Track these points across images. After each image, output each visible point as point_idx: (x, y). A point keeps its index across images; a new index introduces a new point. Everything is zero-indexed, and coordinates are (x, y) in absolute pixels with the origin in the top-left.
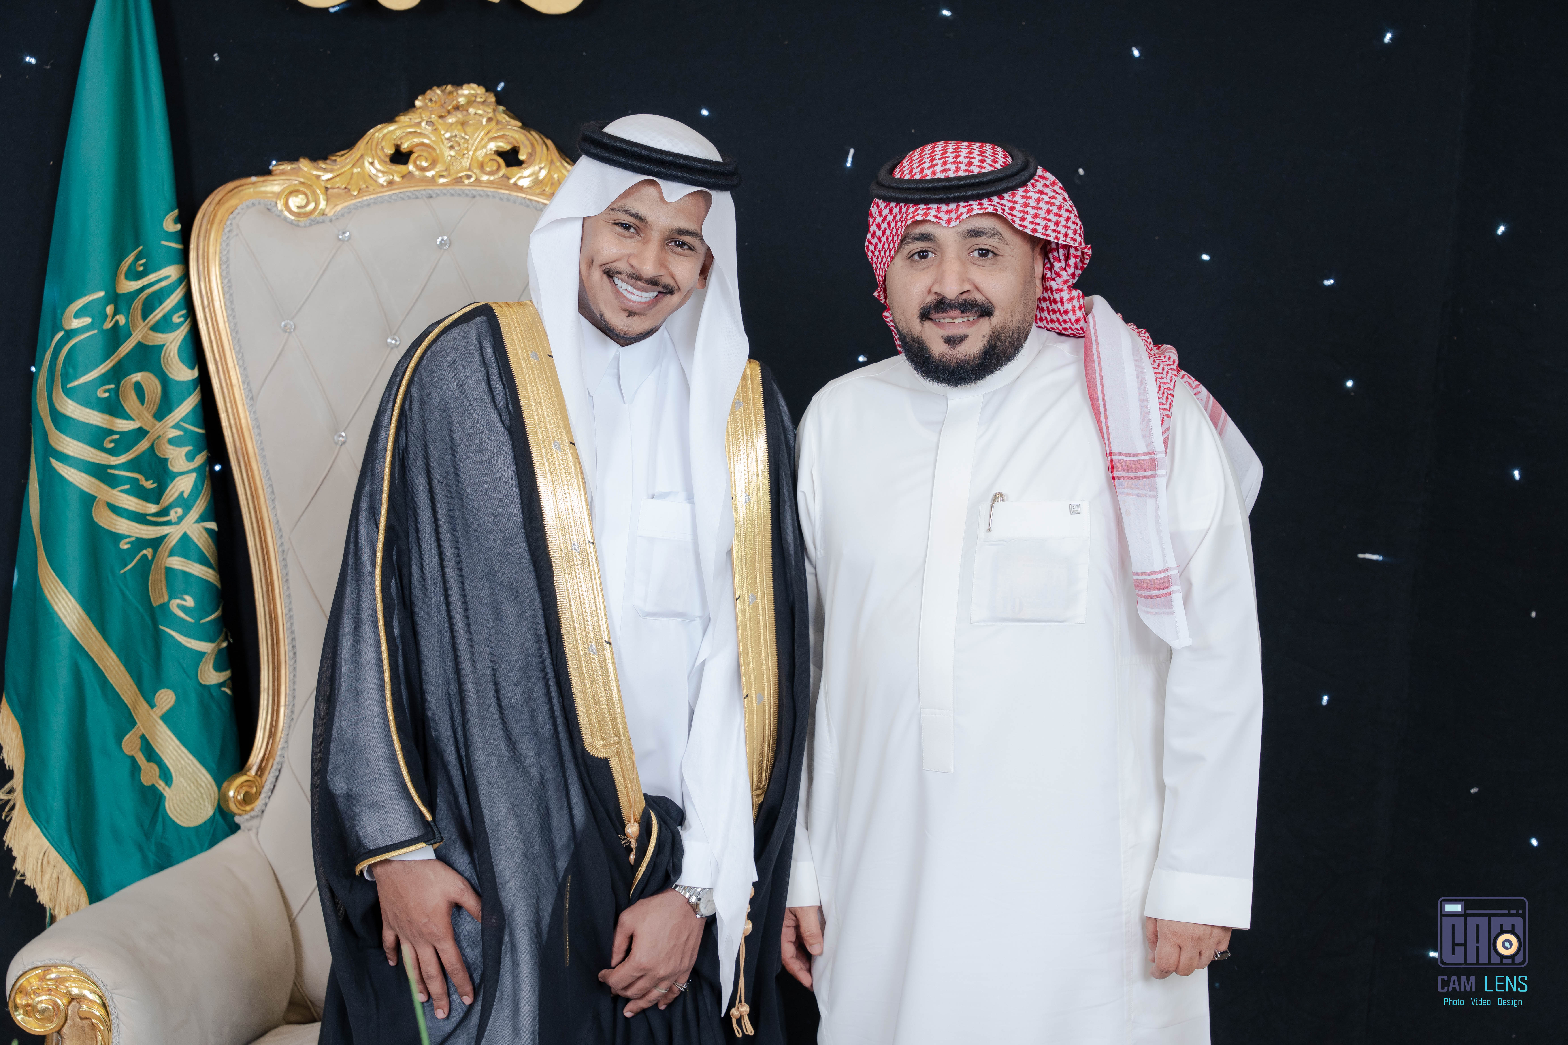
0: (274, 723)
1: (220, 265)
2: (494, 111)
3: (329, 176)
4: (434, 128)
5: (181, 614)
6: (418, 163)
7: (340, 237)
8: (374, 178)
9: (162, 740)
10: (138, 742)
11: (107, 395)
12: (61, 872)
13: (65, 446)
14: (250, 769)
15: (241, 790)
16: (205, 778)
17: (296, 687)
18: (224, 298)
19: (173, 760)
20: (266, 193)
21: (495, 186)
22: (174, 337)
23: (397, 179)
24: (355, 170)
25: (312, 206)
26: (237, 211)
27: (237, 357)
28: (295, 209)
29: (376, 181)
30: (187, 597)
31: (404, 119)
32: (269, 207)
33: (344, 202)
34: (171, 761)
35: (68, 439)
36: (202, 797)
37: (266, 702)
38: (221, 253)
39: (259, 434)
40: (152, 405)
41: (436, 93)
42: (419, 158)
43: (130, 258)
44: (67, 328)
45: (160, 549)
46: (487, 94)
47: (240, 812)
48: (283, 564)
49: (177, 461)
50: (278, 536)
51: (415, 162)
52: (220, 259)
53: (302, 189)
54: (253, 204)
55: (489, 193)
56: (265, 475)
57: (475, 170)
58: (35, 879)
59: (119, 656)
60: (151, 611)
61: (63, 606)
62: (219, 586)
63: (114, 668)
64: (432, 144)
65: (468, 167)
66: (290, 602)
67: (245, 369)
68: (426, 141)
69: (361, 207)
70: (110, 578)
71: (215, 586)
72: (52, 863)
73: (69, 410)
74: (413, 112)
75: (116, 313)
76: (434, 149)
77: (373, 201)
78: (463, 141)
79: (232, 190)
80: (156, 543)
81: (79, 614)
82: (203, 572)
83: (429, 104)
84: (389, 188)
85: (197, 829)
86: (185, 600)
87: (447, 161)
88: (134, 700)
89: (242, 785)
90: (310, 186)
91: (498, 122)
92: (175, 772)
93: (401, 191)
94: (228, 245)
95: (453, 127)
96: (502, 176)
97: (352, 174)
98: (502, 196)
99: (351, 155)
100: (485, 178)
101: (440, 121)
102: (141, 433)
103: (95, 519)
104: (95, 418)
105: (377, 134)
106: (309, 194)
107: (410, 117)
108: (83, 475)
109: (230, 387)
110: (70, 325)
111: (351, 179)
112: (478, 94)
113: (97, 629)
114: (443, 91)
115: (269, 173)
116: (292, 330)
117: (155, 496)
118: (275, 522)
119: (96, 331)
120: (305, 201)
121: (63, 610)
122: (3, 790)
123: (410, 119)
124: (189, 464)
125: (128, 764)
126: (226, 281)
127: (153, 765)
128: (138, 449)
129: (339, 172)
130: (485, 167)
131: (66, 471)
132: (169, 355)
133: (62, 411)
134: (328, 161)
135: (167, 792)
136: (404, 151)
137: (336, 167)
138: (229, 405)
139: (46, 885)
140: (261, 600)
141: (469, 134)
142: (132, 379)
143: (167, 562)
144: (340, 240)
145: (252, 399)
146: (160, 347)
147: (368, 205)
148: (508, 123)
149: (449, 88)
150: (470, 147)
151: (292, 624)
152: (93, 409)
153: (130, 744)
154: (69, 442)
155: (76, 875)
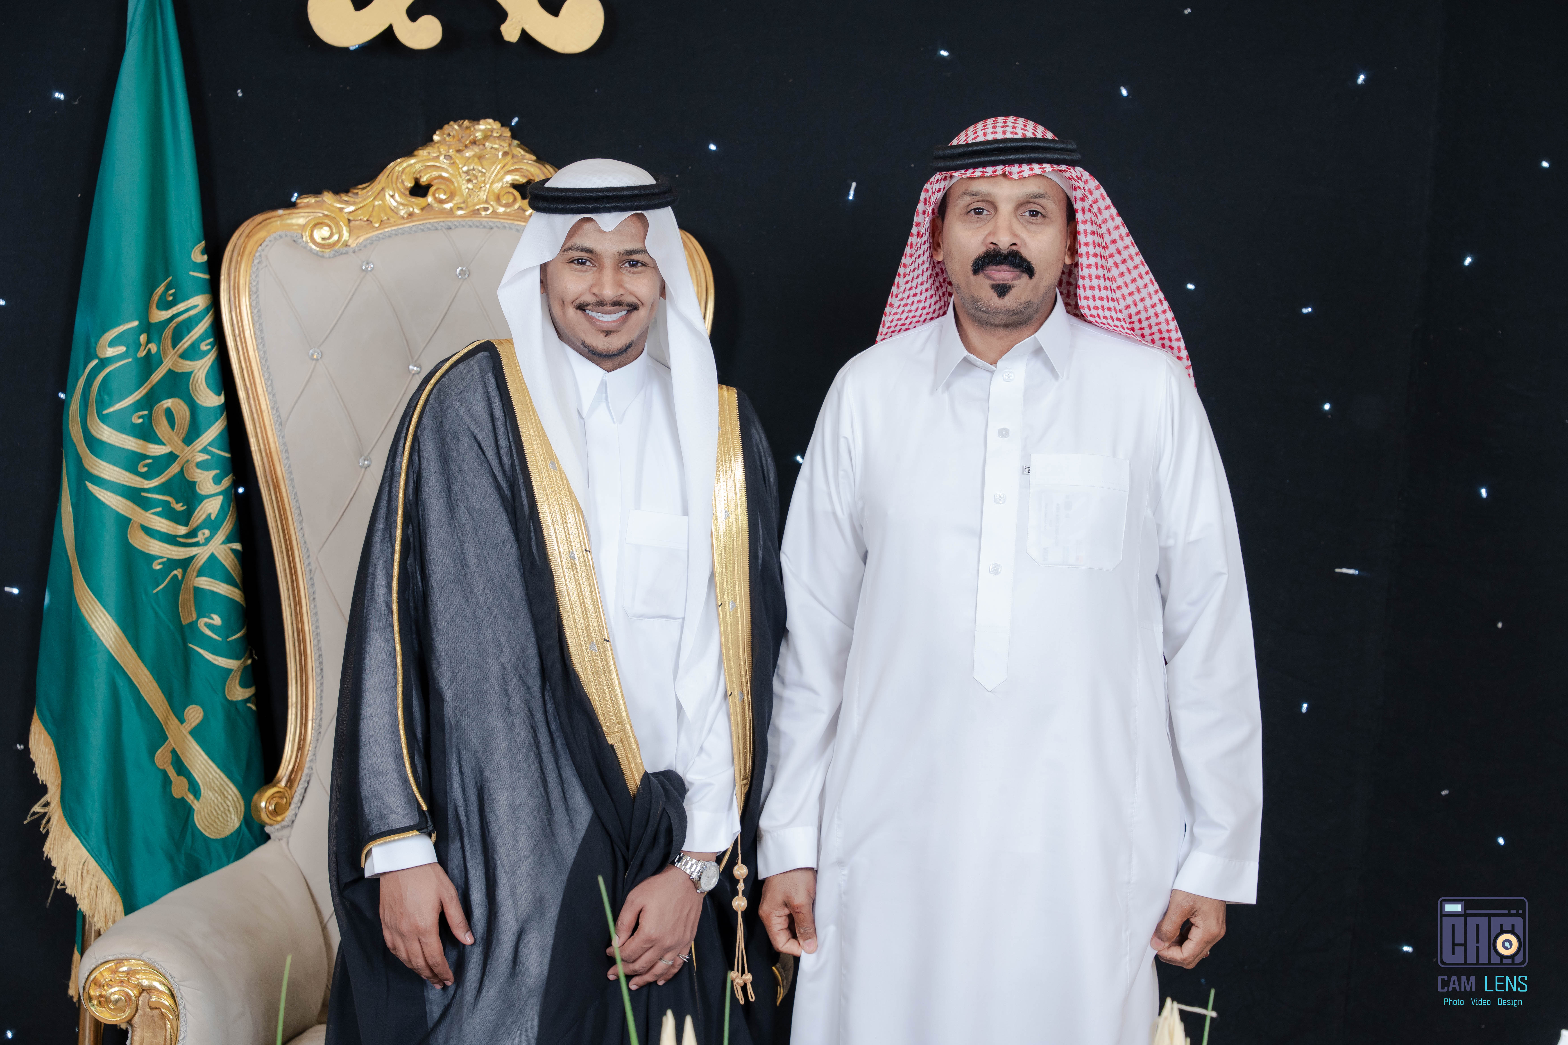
0: (302, 737)
1: (250, 295)
2: (510, 145)
3: (351, 208)
4: (452, 161)
5: (208, 632)
6: (437, 195)
7: (364, 268)
8: (395, 210)
9: (191, 755)
10: (169, 757)
11: (141, 420)
12: (99, 881)
13: (101, 470)
14: (279, 781)
15: (272, 801)
16: (232, 791)
17: (323, 702)
18: (254, 327)
19: (201, 774)
20: (292, 225)
21: (512, 218)
22: (202, 364)
23: (417, 211)
24: (377, 203)
25: (336, 237)
26: (265, 243)
27: (266, 384)
28: (319, 240)
29: (397, 213)
30: (214, 616)
31: (422, 153)
32: (295, 239)
33: (367, 233)
34: (200, 775)
35: (104, 464)
36: (229, 810)
37: (294, 717)
38: (250, 283)
39: (288, 458)
40: (181, 430)
41: (453, 128)
42: (437, 191)
43: (161, 289)
44: (102, 356)
45: (189, 569)
46: (503, 129)
47: (272, 822)
48: (310, 583)
49: (204, 484)
50: (305, 557)
51: (434, 195)
52: (250, 291)
53: (326, 221)
54: (281, 237)
55: (506, 225)
56: (293, 497)
57: (492, 203)
58: (76, 889)
59: (152, 673)
60: (181, 628)
61: (100, 624)
62: (244, 605)
63: (148, 684)
64: (450, 177)
65: (485, 200)
66: (317, 620)
67: (274, 395)
68: (445, 175)
69: (383, 238)
70: (144, 597)
71: (242, 605)
72: (91, 872)
73: (105, 436)
74: (432, 146)
75: (148, 342)
76: (452, 183)
77: (394, 232)
78: (480, 174)
79: (260, 223)
80: (185, 563)
81: (116, 632)
82: (230, 592)
83: (447, 139)
84: (410, 220)
85: (224, 841)
86: (212, 619)
87: (465, 194)
88: (165, 716)
89: (273, 796)
90: (333, 219)
91: (513, 156)
92: (203, 786)
93: (421, 222)
94: (257, 276)
95: (470, 161)
96: (518, 209)
97: (374, 206)
98: (518, 228)
99: (372, 188)
100: (501, 210)
101: (458, 155)
102: (172, 457)
103: (130, 541)
104: (131, 443)
105: (397, 168)
106: (333, 226)
107: (429, 151)
108: (120, 498)
109: (259, 413)
110: (105, 354)
111: (373, 211)
112: (494, 129)
113: (133, 647)
114: (460, 126)
115: (294, 205)
116: (319, 358)
117: (184, 518)
118: (303, 542)
119: (130, 360)
120: (329, 233)
121: (100, 628)
122: (38, 804)
123: (429, 153)
124: (216, 487)
125: (160, 776)
126: (255, 311)
127: (182, 778)
128: (169, 472)
129: (361, 205)
130: (501, 200)
131: (102, 494)
132: (197, 382)
133: (98, 436)
134: (350, 194)
135: (196, 805)
136: (423, 184)
137: (358, 200)
138: (259, 430)
139: (86, 894)
140: (289, 618)
141: (486, 167)
142: (163, 405)
143: (195, 582)
144: (363, 270)
145: (281, 424)
146: (188, 375)
147: (390, 236)
148: (523, 158)
149: (466, 123)
150: (487, 180)
151: (319, 641)
152: (128, 434)
153: (162, 758)
154: (105, 467)
155: (113, 885)
